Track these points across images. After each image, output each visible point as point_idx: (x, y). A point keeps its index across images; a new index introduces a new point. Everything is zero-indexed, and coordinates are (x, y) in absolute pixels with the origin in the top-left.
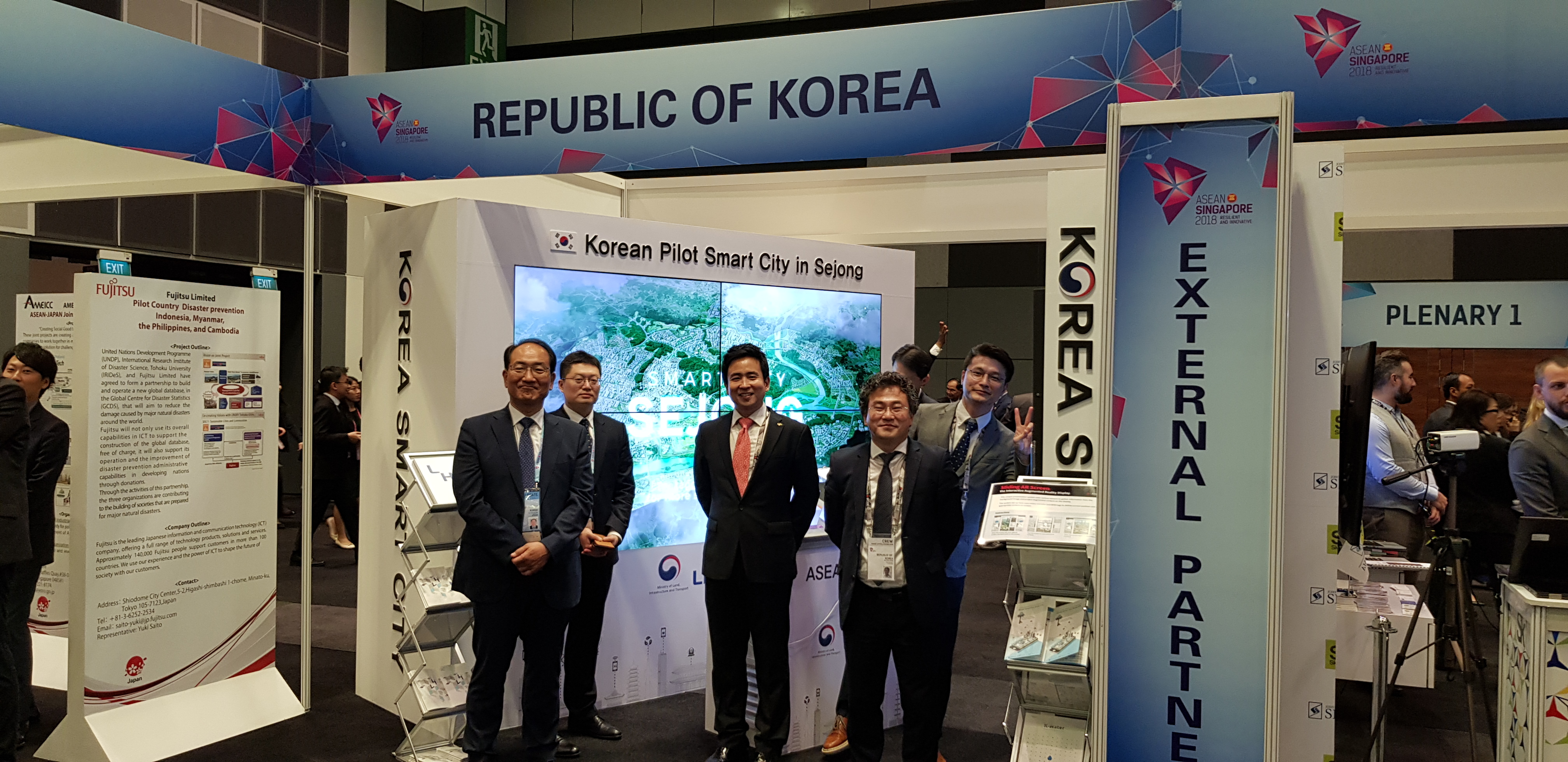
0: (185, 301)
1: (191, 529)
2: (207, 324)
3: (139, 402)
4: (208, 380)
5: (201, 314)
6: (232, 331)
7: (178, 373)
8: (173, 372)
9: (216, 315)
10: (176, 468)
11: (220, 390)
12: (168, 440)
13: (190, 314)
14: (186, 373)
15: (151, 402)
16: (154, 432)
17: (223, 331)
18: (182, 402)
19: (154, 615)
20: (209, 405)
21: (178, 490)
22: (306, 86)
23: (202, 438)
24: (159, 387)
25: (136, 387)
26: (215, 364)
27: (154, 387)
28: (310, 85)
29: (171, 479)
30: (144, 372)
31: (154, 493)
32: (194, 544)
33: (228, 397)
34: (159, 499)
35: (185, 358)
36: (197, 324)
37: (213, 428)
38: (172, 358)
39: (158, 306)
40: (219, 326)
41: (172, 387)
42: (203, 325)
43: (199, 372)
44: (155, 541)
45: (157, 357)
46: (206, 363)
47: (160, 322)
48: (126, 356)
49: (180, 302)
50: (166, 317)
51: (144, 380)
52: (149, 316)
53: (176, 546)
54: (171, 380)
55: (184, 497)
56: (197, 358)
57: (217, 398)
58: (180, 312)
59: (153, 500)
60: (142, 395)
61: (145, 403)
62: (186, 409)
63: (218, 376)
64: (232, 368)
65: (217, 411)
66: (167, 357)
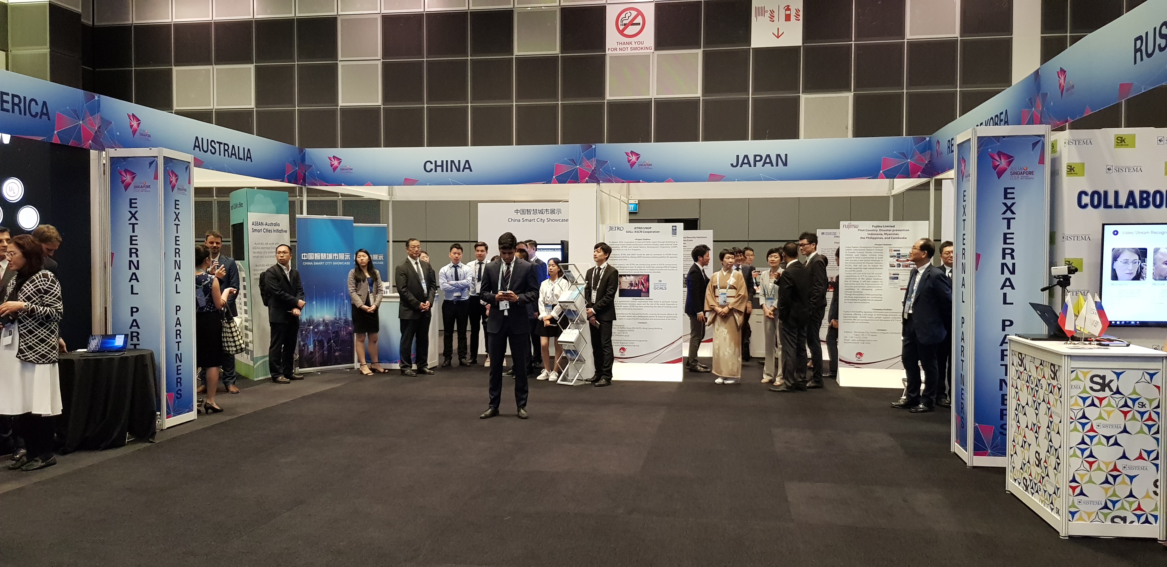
0: (880, 228)
1: (883, 311)
2: (891, 236)
3: (860, 265)
4: (892, 257)
5: (888, 232)
6: (903, 238)
7: (877, 254)
8: (875, 254)
9: (895, 232)
10: (877, 288)
11: (897, 260)
12: (873, 278)
13: (883, 233)
14: (881, 254)
15: (865, 264)
16: (867, 275)
17: (898, 238)
18: (879, 265)
19: (867, 339)
20: (892, 266)
21: (878, 296)
22: (928, 139)
23: (889, 278)
24: (869, 259)
25: (859, 259)
26: (894, 251)
27: (867, 259)
28: (930, 138)
29: (874, 292)
30: (863, 254)
31: (867, 296)
32: (884, 316)
33: (901, 263)
34: (869, 299)
35: (880, 249)
36: (886, 236)
37: (893, 274)
38: (875, 249)
39: (868, 230)
40: (897, 236)
41: (874, 259)
42: (889, 236)
43: (887, 254)
44: (867, 313)
45: (868, 249)
46: (890, 250)
47: (869, 236)
48: (855, 249)
49: (878, 229)
50: (872, 234)
51: (862, 257)
52: (865, 234)
53: (876, 316)
54: (874, 257)
55: (881, 299)
56: (886, 249)
57: (896, 263)
58: (878, 232)
59: (867, 299)
60: (862, 262)
61: (863, 264)
62: (881, 267)
63: (896, 255)
64: (902, 252)
65: (896, 268)
66: (872, 249)
